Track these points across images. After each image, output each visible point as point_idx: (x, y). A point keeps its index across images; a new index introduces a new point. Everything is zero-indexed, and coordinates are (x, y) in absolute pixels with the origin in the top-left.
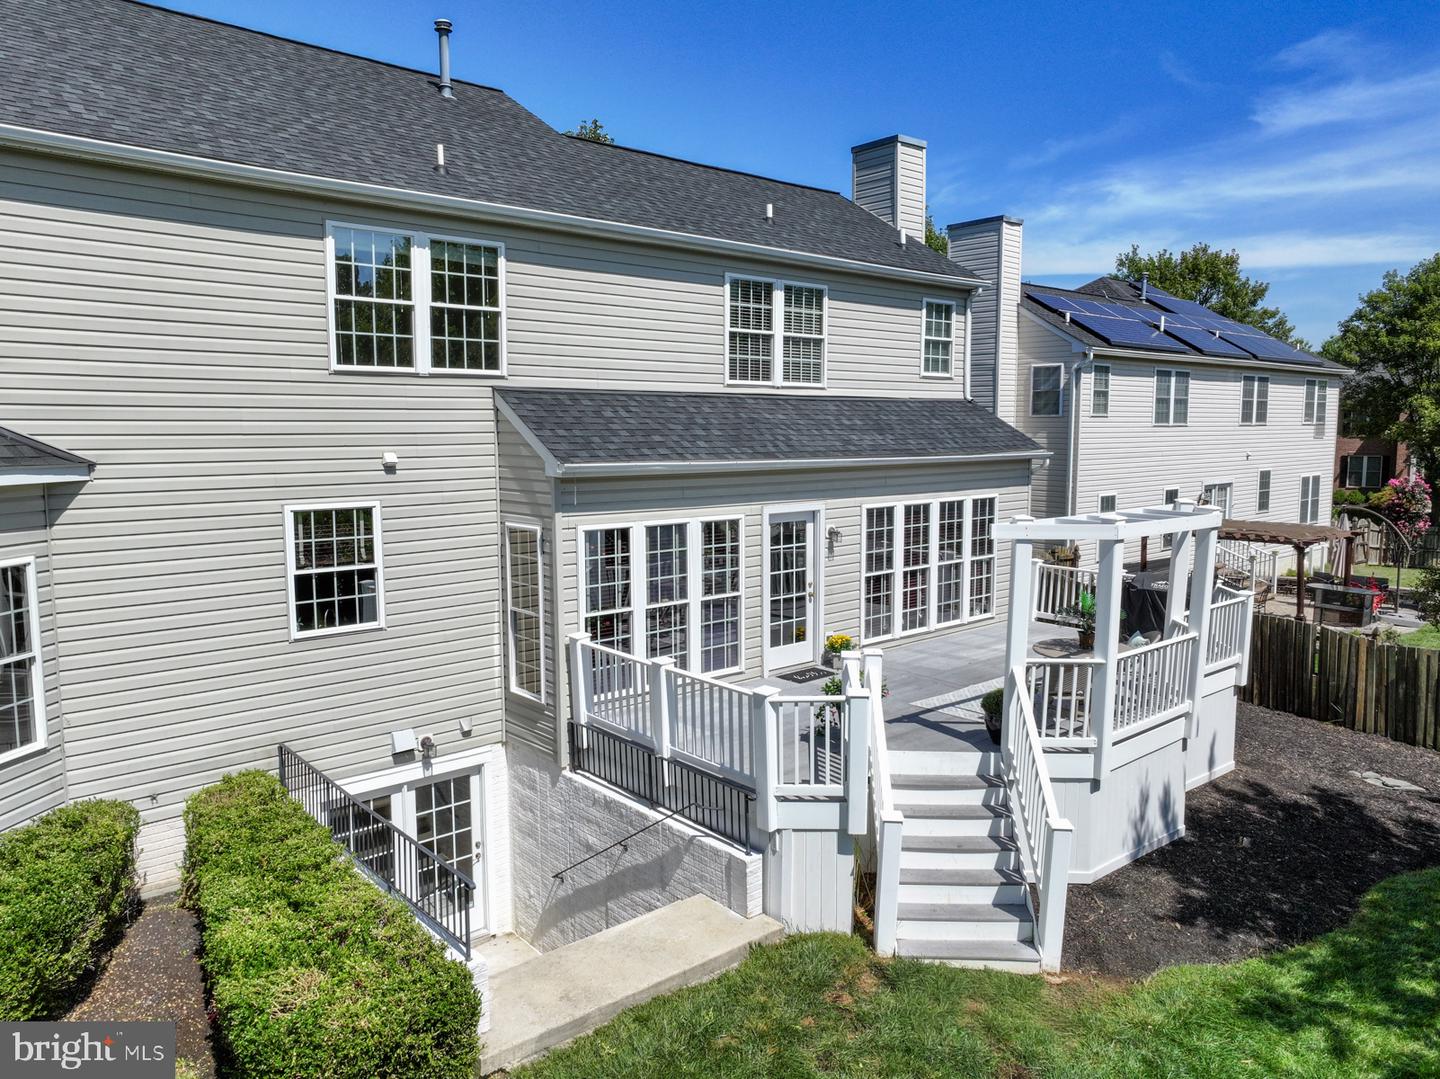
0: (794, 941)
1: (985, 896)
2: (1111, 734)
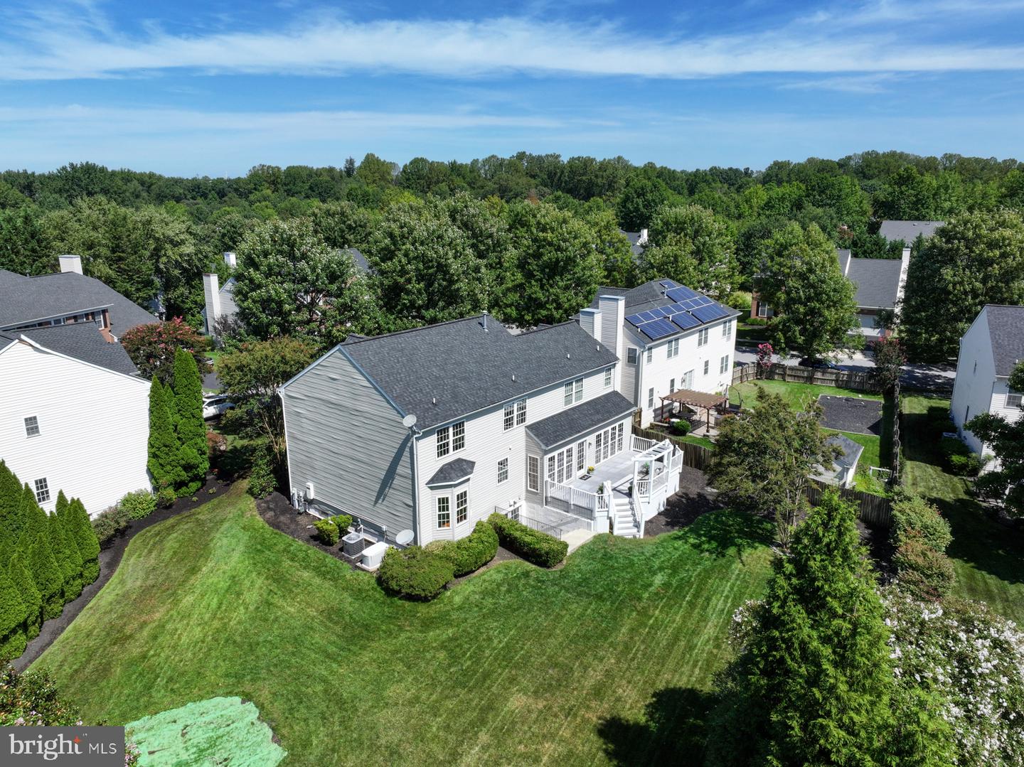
0: (599, 535)
1: (632, 525)
2: (652, 493)
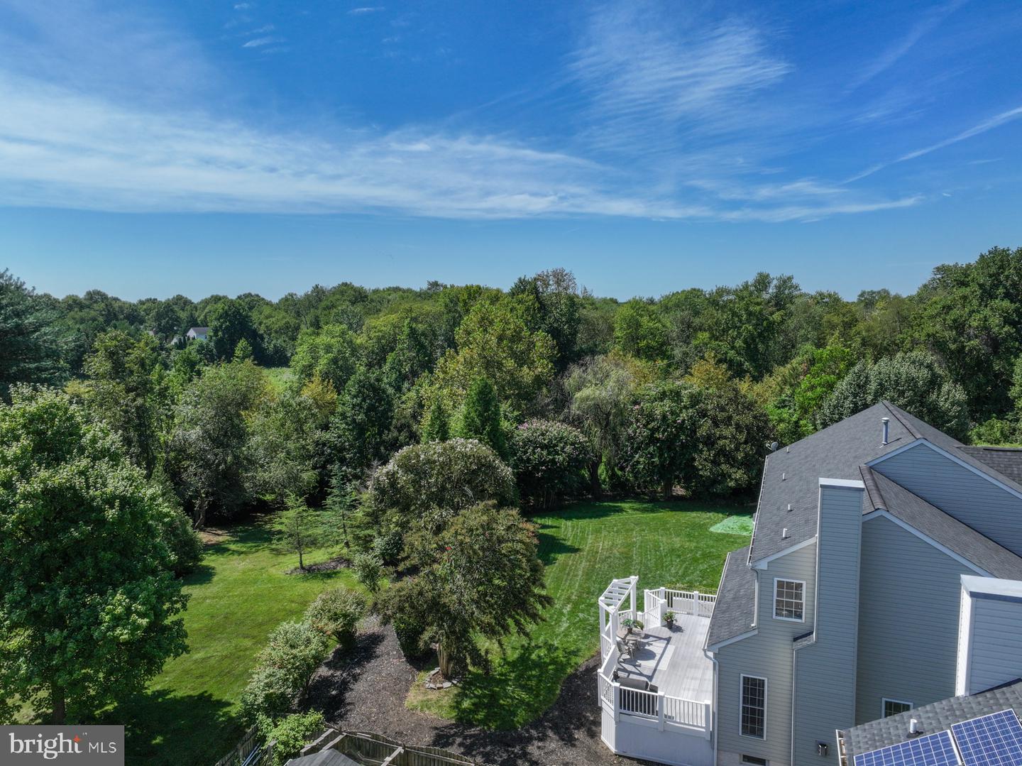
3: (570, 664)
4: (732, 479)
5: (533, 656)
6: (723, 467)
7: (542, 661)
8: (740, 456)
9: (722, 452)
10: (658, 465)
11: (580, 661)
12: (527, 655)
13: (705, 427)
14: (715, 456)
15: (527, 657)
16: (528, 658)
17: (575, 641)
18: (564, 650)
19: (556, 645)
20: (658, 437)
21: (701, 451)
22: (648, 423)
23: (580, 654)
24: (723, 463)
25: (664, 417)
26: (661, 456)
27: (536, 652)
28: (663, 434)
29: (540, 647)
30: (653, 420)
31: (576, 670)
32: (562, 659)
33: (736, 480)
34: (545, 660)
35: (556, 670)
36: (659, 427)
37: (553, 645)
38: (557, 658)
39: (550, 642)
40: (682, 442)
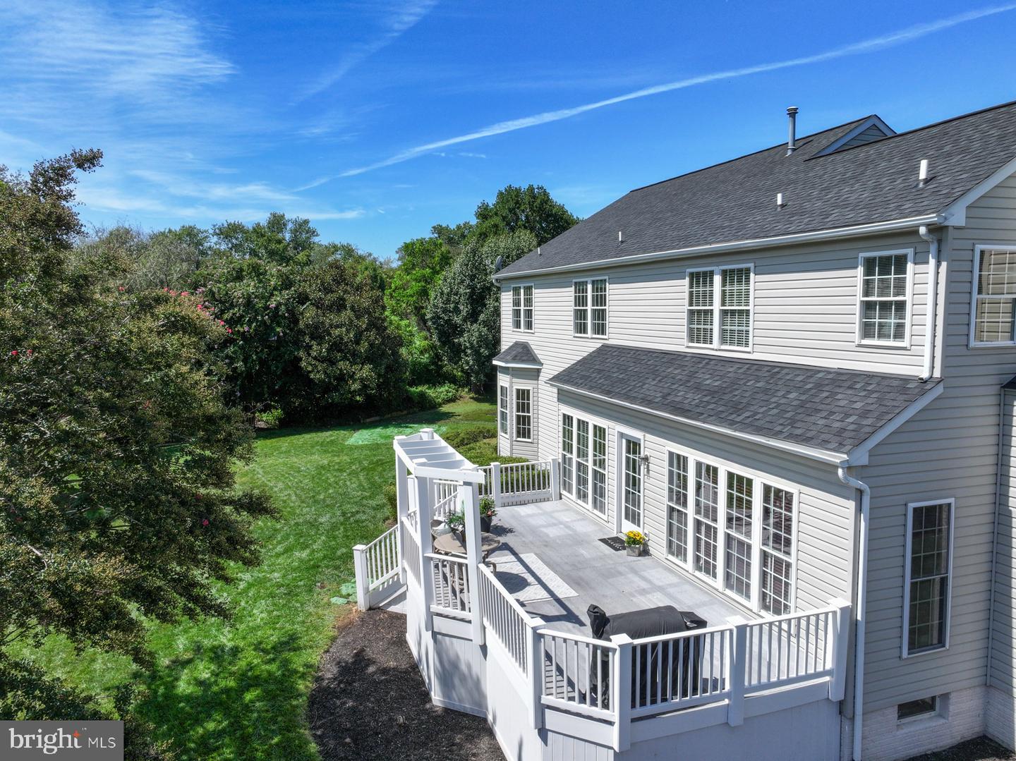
3: (296, 672)
4: (355, 381)
5: (184, 687)
6: (341, 365)
7: (215, 688)
8: (363, 347)
9: (337, 346)
10: (242, 372)
11: (314, 657)
12: (161, 690)
13: (308, 314)
14: (328, 350)
15: (166, 696)
16: (170, 697)
17: (272, 623)
18: (258, 647)
19: (230, 645)
20: (241, 330)
21: (309, 347)
22: (222, 312)
23: (301, 643)
24: (341, 361)
25: (249, 303)
26: (245, 361)
27: (185, 675)
28: (250, 326)
29: (189, 661)
30: (232, 306)
31: (319, 679)
32: (264, 667)
33: (362, 380)
34: (223, 684)
35: (269, 696)
36: (242, 316)
37: (222, 647)
38: (251, 669)
39: (207, 643)
40: (279, 337)
